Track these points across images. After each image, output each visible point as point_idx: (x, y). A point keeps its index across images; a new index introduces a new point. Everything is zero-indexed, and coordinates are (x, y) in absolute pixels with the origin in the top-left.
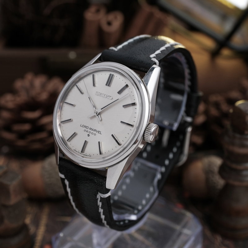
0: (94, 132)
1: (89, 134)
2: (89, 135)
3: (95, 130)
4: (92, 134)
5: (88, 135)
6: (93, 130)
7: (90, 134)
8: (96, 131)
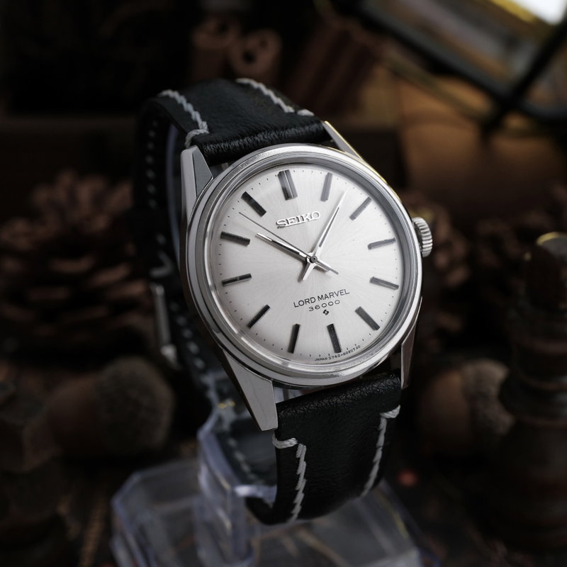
0: (332, 299)
1: (325, 308)
2: (326, 312)
3: (331, 295)
4: (331, 304)
5: (324, 312)
6: (326, 297)
7: (328, 308)
8: (335, 295)
